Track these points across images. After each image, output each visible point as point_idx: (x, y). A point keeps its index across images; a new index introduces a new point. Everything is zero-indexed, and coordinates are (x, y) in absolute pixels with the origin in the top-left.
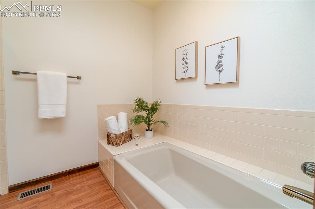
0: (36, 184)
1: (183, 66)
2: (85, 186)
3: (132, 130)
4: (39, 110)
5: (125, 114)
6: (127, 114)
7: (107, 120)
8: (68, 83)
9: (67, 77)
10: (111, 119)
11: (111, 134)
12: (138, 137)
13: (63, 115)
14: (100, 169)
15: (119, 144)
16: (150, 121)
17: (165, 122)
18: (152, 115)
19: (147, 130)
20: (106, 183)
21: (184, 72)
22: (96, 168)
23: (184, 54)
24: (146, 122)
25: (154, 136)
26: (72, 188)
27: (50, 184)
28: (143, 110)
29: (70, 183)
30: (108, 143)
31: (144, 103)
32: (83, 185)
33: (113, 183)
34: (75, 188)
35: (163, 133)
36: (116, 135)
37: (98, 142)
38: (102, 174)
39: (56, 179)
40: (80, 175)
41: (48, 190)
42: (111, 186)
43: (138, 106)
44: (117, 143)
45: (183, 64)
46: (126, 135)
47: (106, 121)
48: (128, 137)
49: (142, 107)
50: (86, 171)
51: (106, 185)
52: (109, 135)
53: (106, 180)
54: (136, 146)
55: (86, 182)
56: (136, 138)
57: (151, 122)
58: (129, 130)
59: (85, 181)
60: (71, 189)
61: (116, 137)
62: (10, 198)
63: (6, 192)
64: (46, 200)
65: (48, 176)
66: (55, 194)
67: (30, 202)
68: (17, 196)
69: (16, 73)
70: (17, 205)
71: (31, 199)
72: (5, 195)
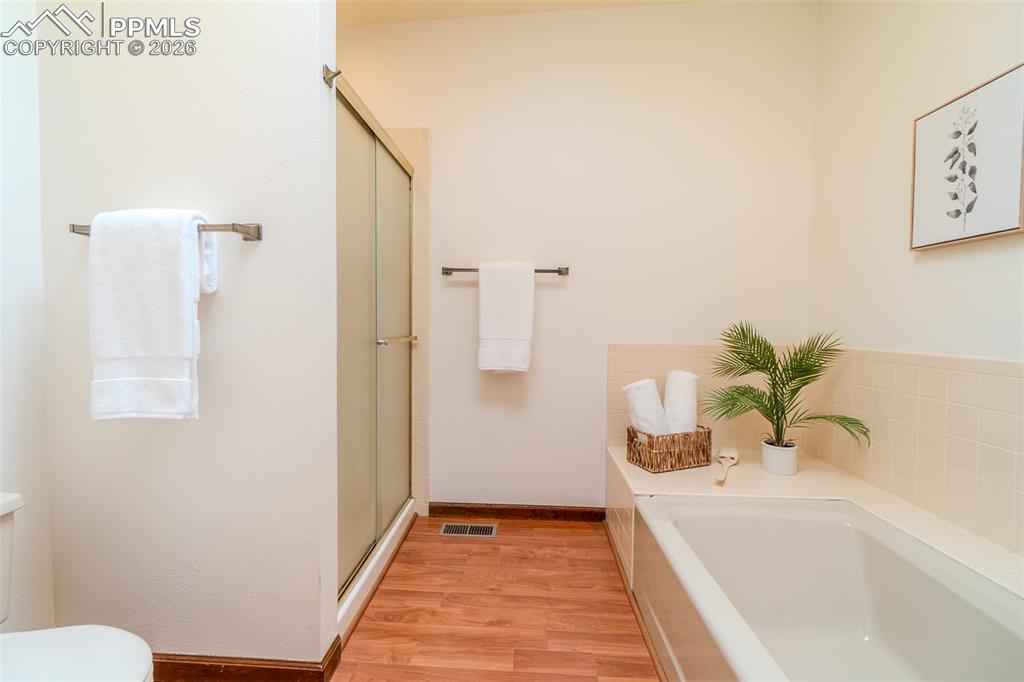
0: (470, 516)
1: (953, 187)
2: (564, 558)
3: (709, 433)
4: (480, 350)
5: (691, 376)
6: (695, 376)
7: (627, 390)
8: (538, 285)
9: (536, 271)
10: (638, 388)
11: (639, 434)
12: (734, 462)
13: (523, 367)
14: (606, 528)
15: (659, 466)
16: (783, 413)
17: (855, 422)
18: (795, 391)
19: (772, 444)
20: (614, 571)
21: (958, 213)
22: (597, 524)
23: (958, 134)
24: (768, 414)
25: (799, 469)
26: (534, 550)
27: (494, 524)
28: (758, 369)
29: (533, 538)
30: (631, 459)
31: (759, 345)
32: (559, 553)
33: (630, 572)
34: (539, 552)
35: (846, 467)
36: (650, 437)
37: (607, 451)
38: (610, 544)
39: (506, 518)
40: (557, 527)
41: (490, 536)
42: (625, 581)
43: (738, 353)
44: (655, 462)
45: (953, 179)
46: (684, 445)
47: (625, 393)
48: (695, 451)
49: (752, 355)
50: (572, 523)
51: (613, 574)
52: (632, 435)
53: (617, 564)
54: (718, 487)
55: (565, 549)
56: (727, 463)
57: (789, 417)
58: (701, 430)
59: (563, 546)
60: (532, 552)
61: (651, 446)
62: (430, 526)
63: (426, 513)
64: (482, 554)
65: (493, 507)
66: (498, 549)
67: (454, 546)
68: (440, 526)
69: (447, 272)
70: (438, 544)
71: (459, 541)
72: (424, 517)
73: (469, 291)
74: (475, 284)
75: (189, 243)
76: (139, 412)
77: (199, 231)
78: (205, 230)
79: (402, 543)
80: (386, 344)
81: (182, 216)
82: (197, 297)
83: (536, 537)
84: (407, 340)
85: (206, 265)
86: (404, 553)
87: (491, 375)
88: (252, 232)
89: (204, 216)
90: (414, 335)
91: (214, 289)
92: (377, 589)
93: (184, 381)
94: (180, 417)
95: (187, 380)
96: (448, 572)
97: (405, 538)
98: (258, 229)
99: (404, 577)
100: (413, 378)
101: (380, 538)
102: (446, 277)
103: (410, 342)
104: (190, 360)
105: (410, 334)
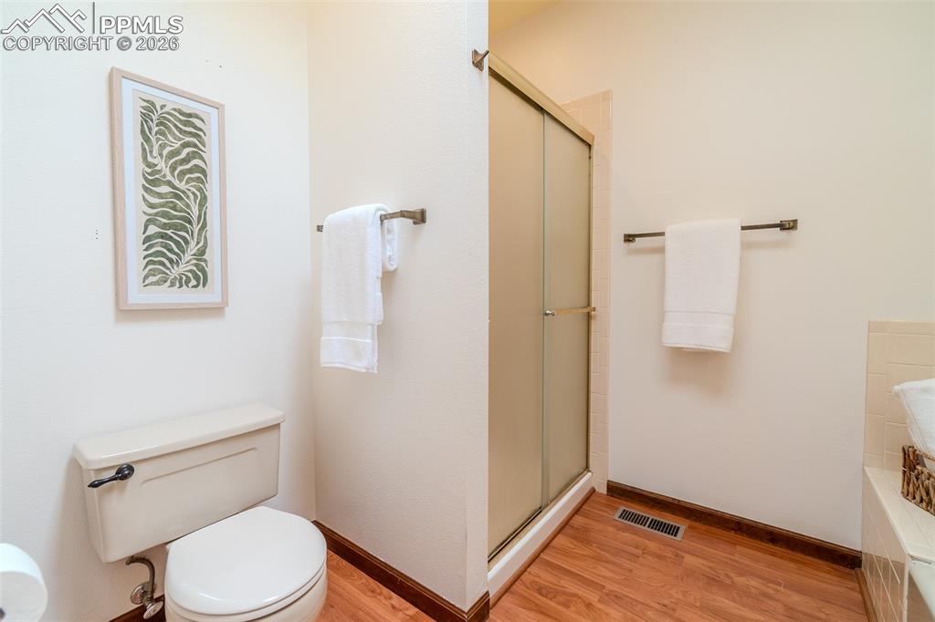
0: (653, 507)
2: (777, 600)
4: (665, 324)
7: (902, 390)
8: (746, 246)
9: (744, 228)
11: (924, 460)
13: (722, 345)
14: (860, 581)
22: (847, 570)
26: (732, 575)
27: (683, 525)
29: (732, 557)
30: (908, 495)
32: (771, 591)
34: (739, 580)
37: (863, 469)
39: (700, 521)
40: (773, 554)
41: (672, 537)
47: (897, 395)
52: (911, 460)
60: (729, 577)
62: (608, 506)
63: (603, 490)
64: (660, 557)
65: (682, 504)
66: (683, 557)
67: (630, 537)
68: (616, 509)
69: (629, 238)
70: (611, 529)
71: (636, 532)
72: (602, 494)
73: (655, 258)
74: (661, 250)
75: (373, 230)
76: (342, 363)
77: (382, 221)
78: (386, 219)
79: (573, 515)
80: (553, 315)
81: (368, 210)
82: (380, 275)
83: (737, 557)
84: (586, 310)
85: (388, 247)
86: (572, 527)
87: (679, 353)
88: (418, 216)
89: (386, 207)
90: (593, 306)
91: (395, 266)
92: (538, 556)
93: (368, 341)
94: (364, 371)
95: (370, 341)
96: (614, 563)
97: (577, 511)
98: (423, 213)
99: (565, 553)
100: (592, 349)
101: (547, 506)
102: (627, 244)
103: (589, 313)
104: (373, 326)
105: (589, 304)
